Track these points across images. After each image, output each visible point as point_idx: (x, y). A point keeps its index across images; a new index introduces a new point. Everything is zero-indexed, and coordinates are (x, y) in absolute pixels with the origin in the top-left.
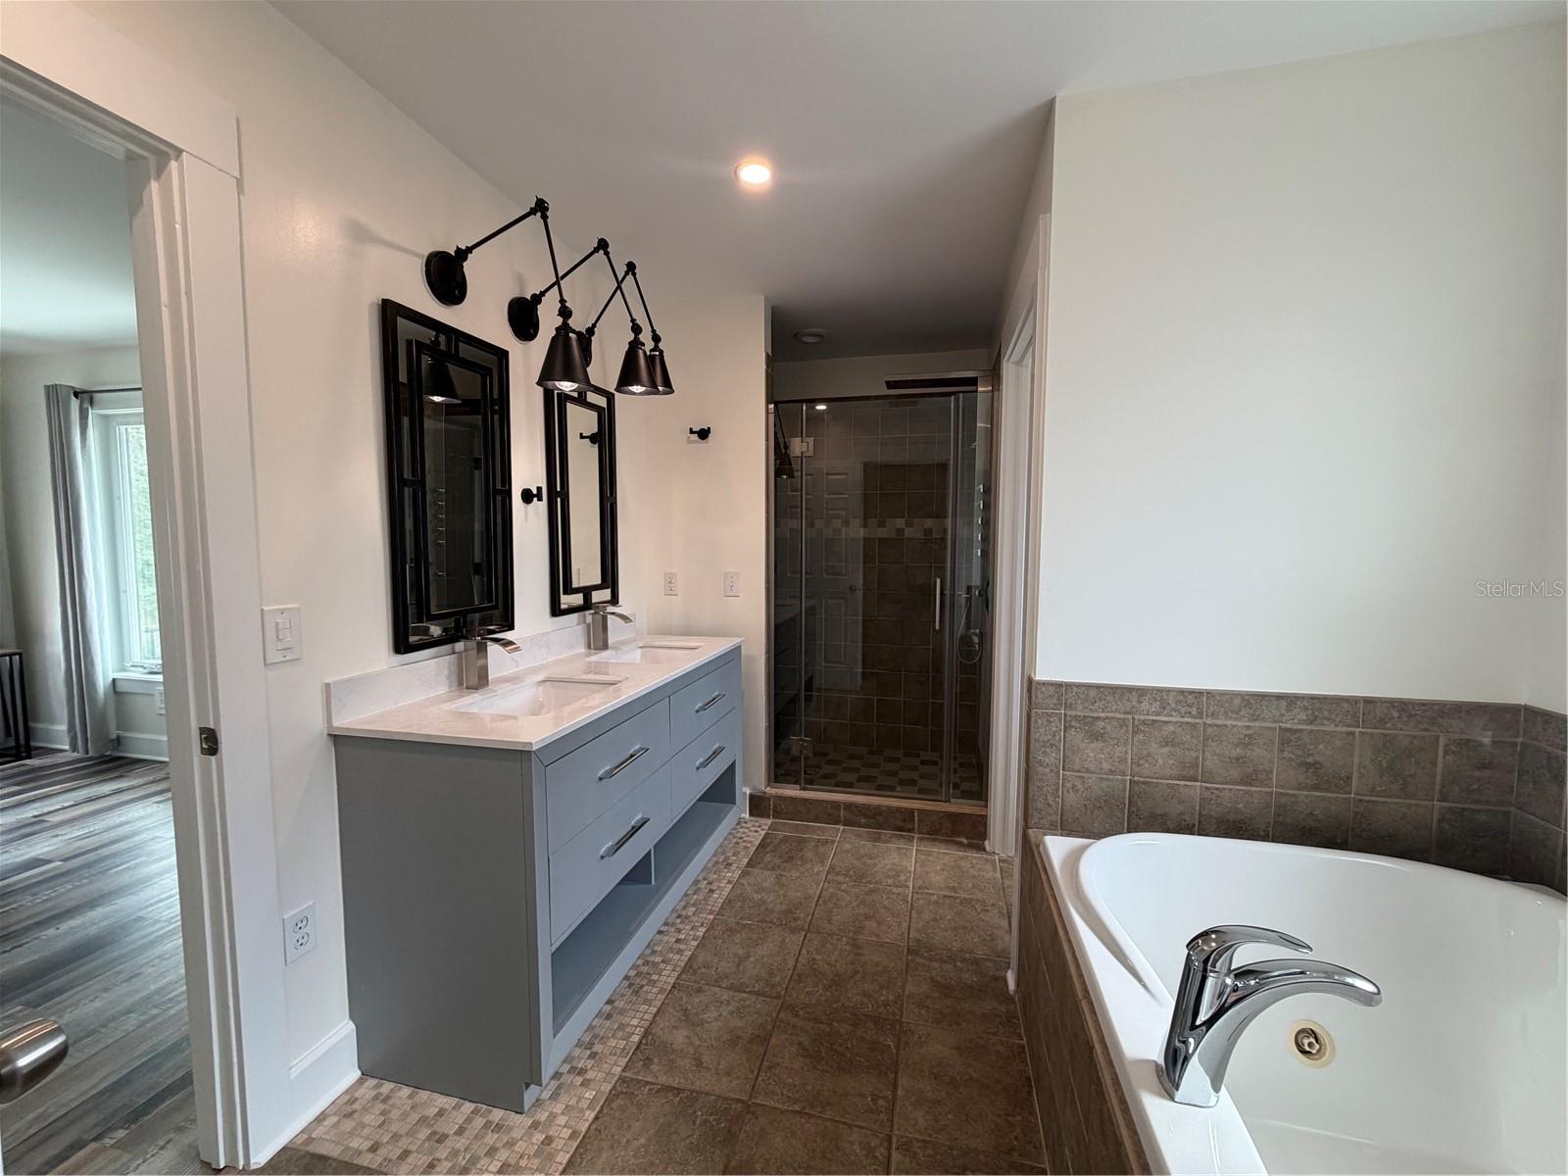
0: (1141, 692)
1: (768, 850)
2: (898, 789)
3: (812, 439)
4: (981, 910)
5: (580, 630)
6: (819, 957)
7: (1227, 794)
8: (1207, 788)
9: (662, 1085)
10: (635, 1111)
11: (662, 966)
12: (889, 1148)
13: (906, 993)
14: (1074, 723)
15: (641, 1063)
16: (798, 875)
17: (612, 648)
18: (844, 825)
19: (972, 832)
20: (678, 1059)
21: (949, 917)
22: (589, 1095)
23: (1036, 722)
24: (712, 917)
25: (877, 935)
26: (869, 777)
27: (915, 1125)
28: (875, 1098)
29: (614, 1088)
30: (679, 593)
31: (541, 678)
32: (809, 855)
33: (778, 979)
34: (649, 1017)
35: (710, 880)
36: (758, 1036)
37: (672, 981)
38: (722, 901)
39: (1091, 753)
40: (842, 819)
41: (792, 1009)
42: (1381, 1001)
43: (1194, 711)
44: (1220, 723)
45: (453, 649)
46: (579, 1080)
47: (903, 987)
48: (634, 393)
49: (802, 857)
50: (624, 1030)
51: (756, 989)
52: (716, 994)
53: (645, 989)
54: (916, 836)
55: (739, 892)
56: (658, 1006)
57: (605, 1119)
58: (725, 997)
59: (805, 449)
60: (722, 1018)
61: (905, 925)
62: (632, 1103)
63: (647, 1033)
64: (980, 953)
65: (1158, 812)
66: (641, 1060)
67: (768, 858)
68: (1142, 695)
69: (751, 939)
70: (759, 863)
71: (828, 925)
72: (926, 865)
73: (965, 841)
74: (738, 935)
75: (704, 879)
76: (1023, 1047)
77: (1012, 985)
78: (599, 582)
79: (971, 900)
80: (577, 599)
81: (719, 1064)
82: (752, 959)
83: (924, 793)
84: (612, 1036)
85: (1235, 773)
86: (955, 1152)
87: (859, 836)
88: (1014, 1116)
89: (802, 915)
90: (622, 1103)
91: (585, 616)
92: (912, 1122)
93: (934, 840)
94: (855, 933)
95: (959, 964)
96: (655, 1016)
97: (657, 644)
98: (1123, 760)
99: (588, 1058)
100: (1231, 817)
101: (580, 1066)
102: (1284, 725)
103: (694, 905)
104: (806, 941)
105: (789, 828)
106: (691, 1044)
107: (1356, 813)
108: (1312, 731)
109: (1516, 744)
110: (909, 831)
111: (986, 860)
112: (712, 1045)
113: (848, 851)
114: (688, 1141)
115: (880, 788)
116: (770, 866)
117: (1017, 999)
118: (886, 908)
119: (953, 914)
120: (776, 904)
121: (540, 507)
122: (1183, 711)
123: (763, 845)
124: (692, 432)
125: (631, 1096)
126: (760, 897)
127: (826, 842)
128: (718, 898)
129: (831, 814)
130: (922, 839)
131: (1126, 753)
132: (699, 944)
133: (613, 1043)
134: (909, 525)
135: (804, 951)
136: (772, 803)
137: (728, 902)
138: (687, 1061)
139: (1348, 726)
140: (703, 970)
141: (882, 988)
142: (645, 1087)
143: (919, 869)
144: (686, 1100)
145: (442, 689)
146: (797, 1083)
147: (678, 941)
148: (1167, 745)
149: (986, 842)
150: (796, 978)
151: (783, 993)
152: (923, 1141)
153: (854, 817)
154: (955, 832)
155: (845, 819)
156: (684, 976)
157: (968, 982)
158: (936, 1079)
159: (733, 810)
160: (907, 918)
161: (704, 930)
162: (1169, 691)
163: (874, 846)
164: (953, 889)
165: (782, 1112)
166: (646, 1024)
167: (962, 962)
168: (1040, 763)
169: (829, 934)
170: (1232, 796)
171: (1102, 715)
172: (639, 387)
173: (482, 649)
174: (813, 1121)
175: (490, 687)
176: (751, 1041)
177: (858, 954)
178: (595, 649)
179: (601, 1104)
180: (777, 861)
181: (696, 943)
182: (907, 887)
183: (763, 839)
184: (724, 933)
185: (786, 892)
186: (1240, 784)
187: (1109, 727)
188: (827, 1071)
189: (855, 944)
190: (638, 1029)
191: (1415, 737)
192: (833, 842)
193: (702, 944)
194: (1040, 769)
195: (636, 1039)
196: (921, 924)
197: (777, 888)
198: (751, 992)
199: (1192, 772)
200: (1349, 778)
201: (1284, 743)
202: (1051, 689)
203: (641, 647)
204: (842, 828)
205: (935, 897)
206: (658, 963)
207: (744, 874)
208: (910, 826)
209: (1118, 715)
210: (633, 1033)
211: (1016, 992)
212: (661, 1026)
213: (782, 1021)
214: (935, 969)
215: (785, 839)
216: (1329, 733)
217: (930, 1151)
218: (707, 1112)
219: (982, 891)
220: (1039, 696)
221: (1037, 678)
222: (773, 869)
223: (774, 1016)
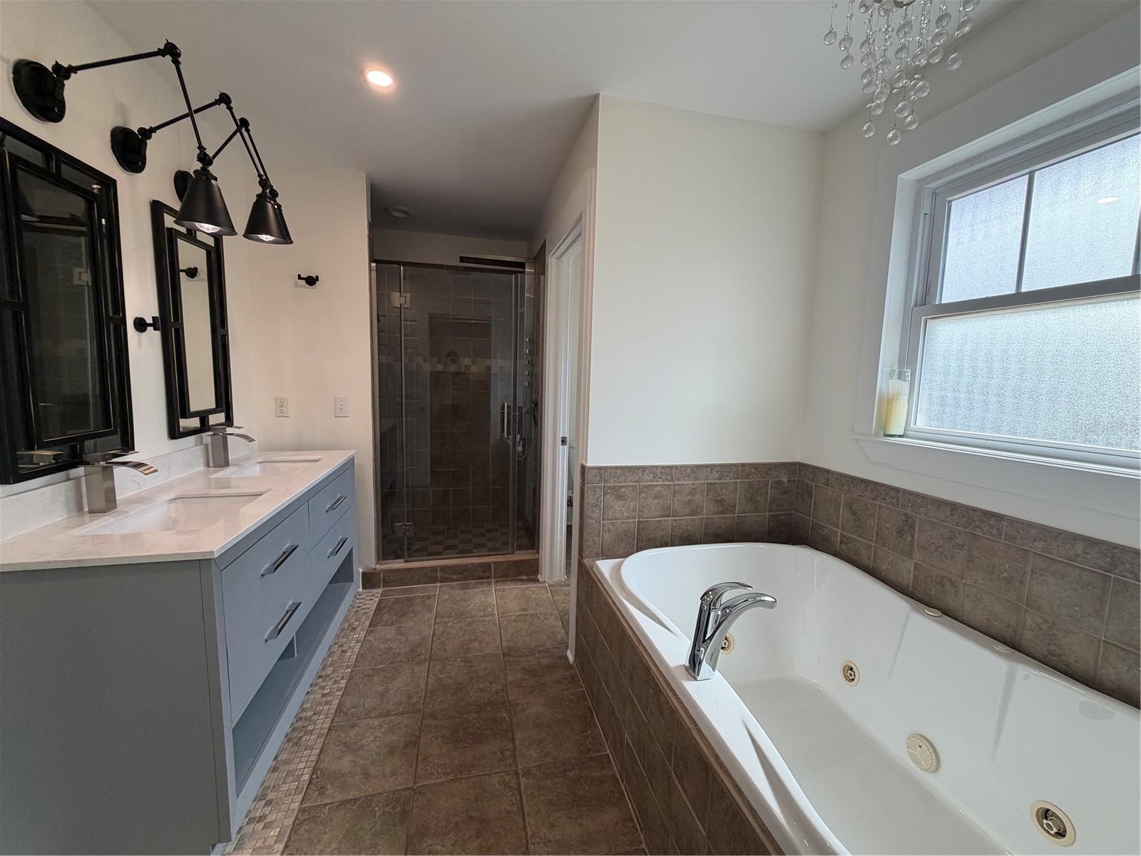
0: (643, 468)
1: (384, 612)
2: (475, 551)
3: (409, 294)
4: (545, 619)
5: (199, 450)
6: (443, 676)
7: (683, 522)
8: (675, 520)
9: (340, 801)
10: (321, 828)
11: (315, 717)
12: (518, 778)
13: (508, 681)
14: (608, 491)
15: (317, 793)
16: (413, 624)
17: (233, 465)
18: (441, 582)
19: (530, 571)
20: (349, 779)
21: (525, 628)
22: (274, 833)
23: (588, 493)
24: (349, 670)
25: (481, 651)
26: (452, 546)
27: (531, 758)
28: (502, 752)
29: (296, 818)
30: (289, 415)
31: (172, 496)
32: (418, 608)
33: (415, 700)
34: (313, 758)
35: (340, 643)
36: (410, 742)
37: (328, 726)
38: (355, 656)
39: (618, 507)
40: (439, 578)
41: (432, 716)
42: (776, 606)
43: (669, 478)
44: (681, 483)
45: (68, 475)
46: (260, 826)
47: (506, 679)
48: (262, 241)
49: (413, 611)
50: (293, 775)
51: (401, 710)
52: (369, 723)
53: (304, 739)
54: (493, 580)
55: (368, 646)
56: (320, 747)
57: (295, 844)
58: (376, 723)
59: (403, 302)
60: (378, 739)
61: (498, 640)
62: (317, 824)
63: (315, 770)
64: (549, 645)
65: (652, 537)
66: (316, 791)
67: (386, 617)
68: (643, 472)
69: (386, 677)
70: (380, 622)
71: (445, 653)
72: (504, 598)
73: (525, 578)
74: (376, 678)
75: (335, 644)
76: (584, 692)
77: (571, 657)
78: (213, 406)
79: (536, 614)
80: (194, 423)
81: (384, 770)
82: (392, 691)
83: (493, 551)
84: (283, 783)
85: (687, 510)
86: (558, 765)
87: (453, 588)
88: (586, 732)
89: (423, 651)
90: (307, 827)
91: (202, 438)
92: (529, 757)
93: (506, 581)
94: (465, 654)
95: (537, 655)
96: (319, 755)
97: (277, 458)
98: (634, 510)
99: (264, 807)
100: (685, 535)
101: (258, 815)
102: (709, 481)
103: (331, 665)
104: (430, 668)
105: (397, 593)
106: (356, 764)
107: (738, 523)
108: (720, 483)
109: (794, 481)
110: (488, 578)
111: (541, 587)
112: (374, 760)
113: (447, 600)
114: (373, 830)
115: (462, 552)
116: (389, 622)
117: (575, 665)
118: (483, 632)
119: (527, 626)
120: (400, 649)
121: (154, 336)
122: (664, 478)
123: (379, 609)
124: (300, 277)
125: (313, 819)
126: (386, 646)
127: (429, 597)
128: (351, 655)
129: (430, 576)
130: (497, 582)
131: (636, 505)
132: (343, 693)
133: (285, 787)
134: (473, 363)
135: (431, 675)
136: (382, 576)
137: (361, 655)
138: (357, 778)
139: (735, 479)
140: (352, 710)
141: (491, 683)
142: (325, 808)
143: (499, 601)
144: (363, 805)
145: (60, 515)
146: (446, 762)
147: (324, 695)
148: (656, 498)
149: (539, 576)
150: (429, 694)
151: (422, 707)
152: (537, 766)
153: (446, 575)
154: (519, 573)
155: (441, 577)
156: (336, 720)
157: (545, 664)
158: (538, 727)
159: (352, 586)
160: (499, 635)
161: (345, 681)
162: (657, 467)
163: (465, 592)
164: (525, 610)
165: (442, 784)
166: (313, 764)
167: (539, 653)
168: (590, 518)
169: (446, 659)
170: (687, 522)
171: (624, 484)
172: (269, 237)
173: (108, 472)
174: (463, 781)
175: (118, 509)
176: (406, 746)
177: (471, 667)
178: (215, 466)
179: (287, 835)
180: (394, 618)
181: (340, 693)
182: (494, 615)
183: (378, 605)
184: (363, 679)
185: (407, 638)
186: (690, 515)
187: (627, 492)
188: (466, 747)
189: (466, 661)
190: (306, 770)
191: (760, 482)
192: (435, 596)
193: (346, 692)
194: (591, 521)
195: (306, 777)
196: (508, 636)
197: (398, 637)
198: (397, 714)
199: (668, 512)
200: (735, 505)
201: (708, 490)
202: (596, 471)
203: (259, 463)
204: (439, 584)
205: (514, 617)
206: (311, 717)
207: (369, 633)
208: (488, 574)
209: (632, 484)
210: (302, 774)
211: (575, 661)
212: (327, 761)
213: (426, 725)
214: (523, 661)
215: (397, 601)
216: (726, 483)
217: (542, 770)
218: (382, 806)
219: (542, 607)
220: (588, 476)
221: (589, 465)
222: (392, 624)
223: (419, 724)
